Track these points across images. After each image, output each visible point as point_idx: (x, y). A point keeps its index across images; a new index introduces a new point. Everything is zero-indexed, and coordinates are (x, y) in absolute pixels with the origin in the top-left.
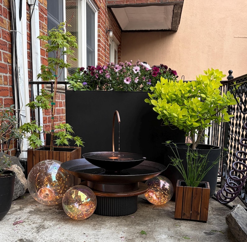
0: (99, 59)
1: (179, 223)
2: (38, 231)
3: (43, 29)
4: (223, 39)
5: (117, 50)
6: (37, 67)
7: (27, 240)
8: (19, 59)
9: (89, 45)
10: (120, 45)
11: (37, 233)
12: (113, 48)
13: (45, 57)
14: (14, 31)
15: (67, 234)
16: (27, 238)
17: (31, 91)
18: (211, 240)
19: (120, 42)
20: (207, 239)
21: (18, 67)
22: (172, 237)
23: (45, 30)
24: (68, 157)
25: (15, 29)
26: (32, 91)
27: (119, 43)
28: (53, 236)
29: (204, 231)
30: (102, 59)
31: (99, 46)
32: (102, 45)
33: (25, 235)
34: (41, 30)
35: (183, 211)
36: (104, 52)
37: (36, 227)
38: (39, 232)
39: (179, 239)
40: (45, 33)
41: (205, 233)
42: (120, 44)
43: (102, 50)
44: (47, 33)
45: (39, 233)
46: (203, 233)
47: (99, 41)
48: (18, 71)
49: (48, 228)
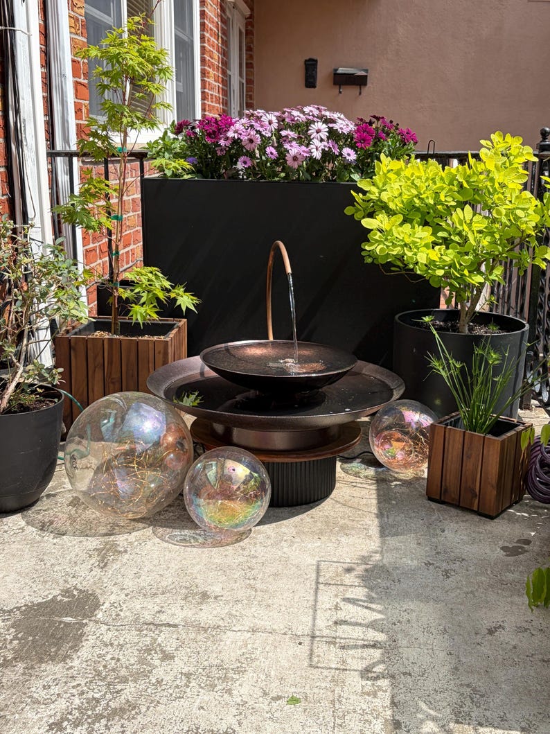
0: (203, 60)
1: (441, 521)
2: (103, 564)
3: (75, 9)
4: (503, 5)
5: (244, 31)
6: (65, 111)
7: (81, 591)
8: (23, 99)
9: (179, 26)
10: (251, 17)
11: (102, 568)
12: (235, 26)
13: (82, 80)
14: (8, 28)
15: (177, 567)
16: (79, 586)
17: (52, 172)
18: (521, 569)
19: (252, 9)
20: (512, 569)
21: (22, 118)
22: (430, 564)
23: (80, 10)
24: (159, 353)
25: (12, 23)
26: (54, 172)
27: (247, 12)
28: (143, 577)
29: (501, 543)
30: (212, 58)
31: (203, 25)
32: (210, 25)
33: (74, 577)
34: (72, 13)
35: (443, 483)
36: (216, 42)
37: (98, 550)
38: (105, 565)
39: (446, 572)
40: (80, 18)
41: (504, 549)
42: (251, 15)
43: (212, 36)
44: (84, 18)
45: (106, 569)
46: (499, 549)
47: (203, 14)
48: (23, 129)
49: (126, 551)
